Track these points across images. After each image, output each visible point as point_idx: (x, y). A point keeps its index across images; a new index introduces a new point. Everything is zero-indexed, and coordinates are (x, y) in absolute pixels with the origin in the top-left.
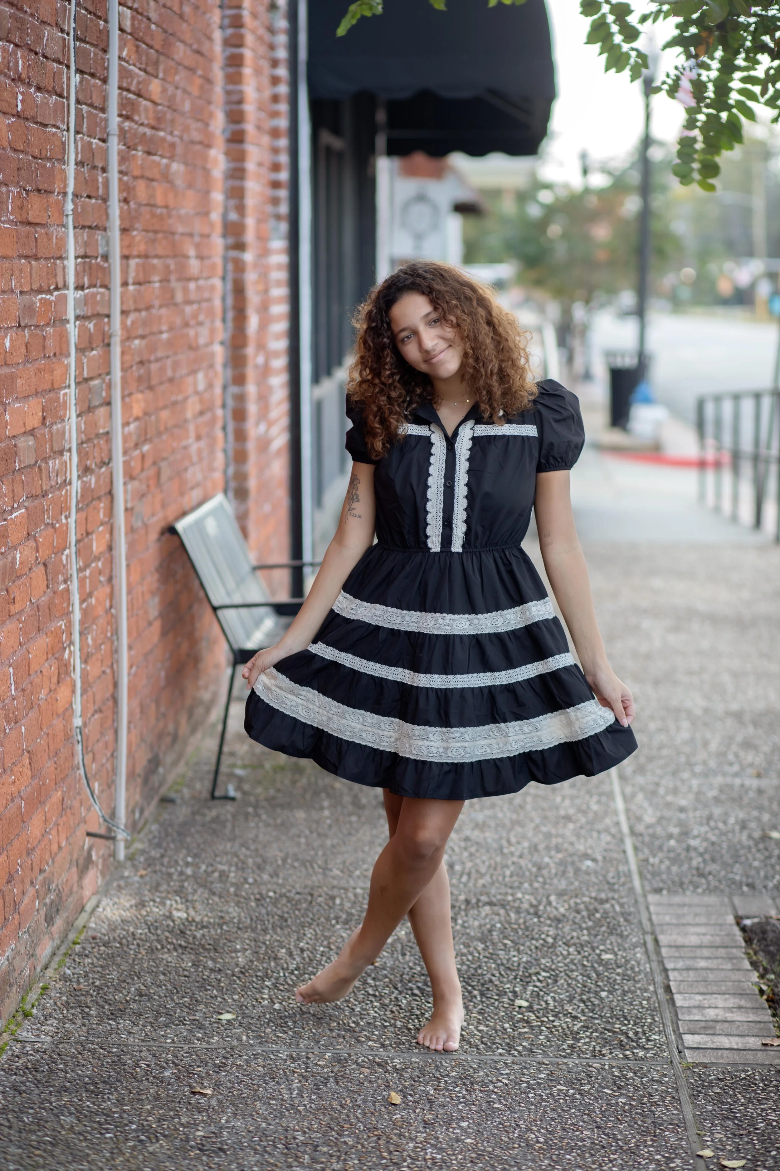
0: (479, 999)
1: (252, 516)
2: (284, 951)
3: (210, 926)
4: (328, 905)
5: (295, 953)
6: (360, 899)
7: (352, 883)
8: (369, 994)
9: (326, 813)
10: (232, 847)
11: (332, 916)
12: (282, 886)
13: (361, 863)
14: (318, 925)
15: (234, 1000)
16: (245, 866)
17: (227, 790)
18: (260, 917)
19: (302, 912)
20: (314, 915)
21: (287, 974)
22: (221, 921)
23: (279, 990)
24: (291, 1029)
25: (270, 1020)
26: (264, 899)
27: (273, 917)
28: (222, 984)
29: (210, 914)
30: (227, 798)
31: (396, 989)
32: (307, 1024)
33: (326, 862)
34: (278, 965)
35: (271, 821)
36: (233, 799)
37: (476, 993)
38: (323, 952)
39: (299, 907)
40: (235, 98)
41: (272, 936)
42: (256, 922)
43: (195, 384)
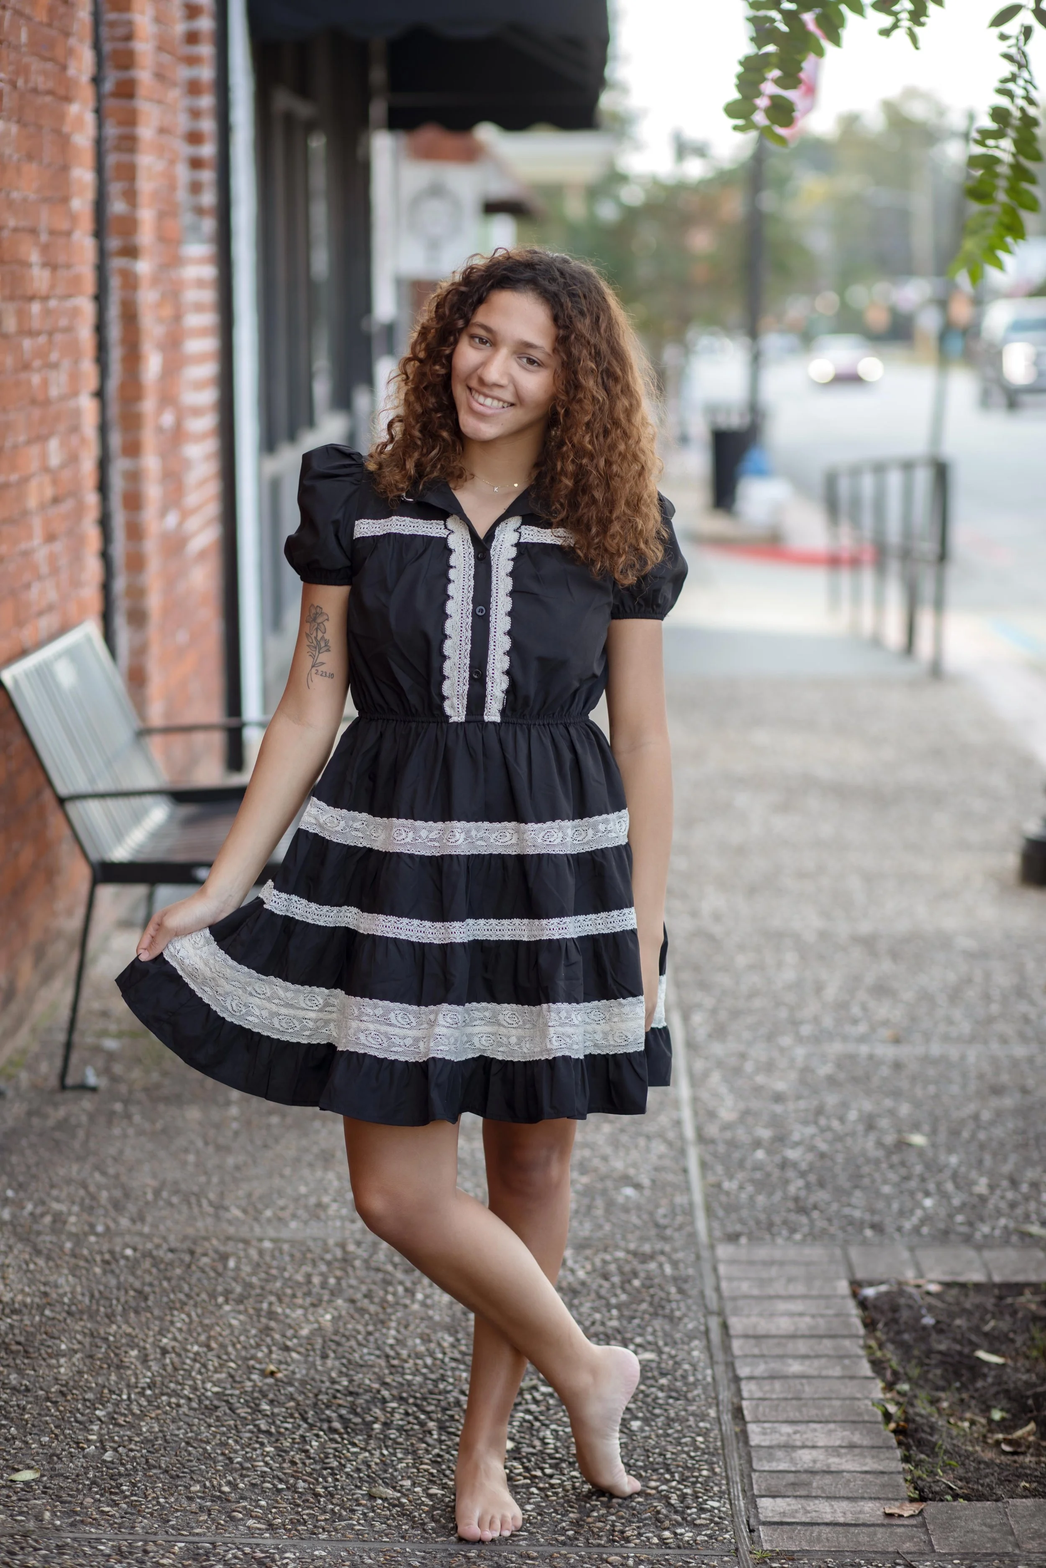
0: (435, 1437)
1: (155, 651)
2: (134, 1353)
3: (25, 1310)
4: (214, 1270)
5: (152, 1357)
6: (268, 1258)
7: (258, 1231)
8: (260, 1431)
9: (234, 1111)
10: (79, 1172)
11: (220, 1289)
12: (149, 1237)
13: (275, 1196)
14: (195, 1306)
15: (42, 1446)
16: (94, 1204)
17: (84, 1075)
18: (107, 1294)
19: (174, 1282)
20: (191, 1289)
21: (133, 1396)
22: (44, 1301)
23: (117, 1425)
24: (126, 1497)
25: (94, 1483)
26: (117, 1261)
27: (126, 1292)
28: (26, 1416)
29: (27, 1289)
30: (83, 1088)
31: (305, 1420)
32: (153, 1488)
33: (222, 1195)
34: (121, 1378)
35: (147, 1126)
36: (94, 1089)
37: (431, 1425)
38: (197, 1354)
39: (169, 1274)
40: (121, 31)
41: (119, 1327)
42: (98, 1304)
43: (44, 456)
